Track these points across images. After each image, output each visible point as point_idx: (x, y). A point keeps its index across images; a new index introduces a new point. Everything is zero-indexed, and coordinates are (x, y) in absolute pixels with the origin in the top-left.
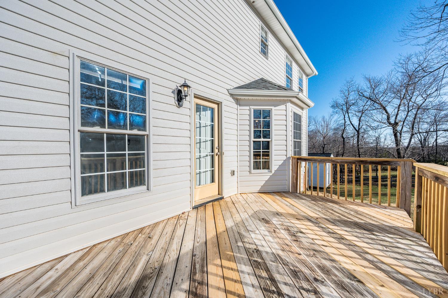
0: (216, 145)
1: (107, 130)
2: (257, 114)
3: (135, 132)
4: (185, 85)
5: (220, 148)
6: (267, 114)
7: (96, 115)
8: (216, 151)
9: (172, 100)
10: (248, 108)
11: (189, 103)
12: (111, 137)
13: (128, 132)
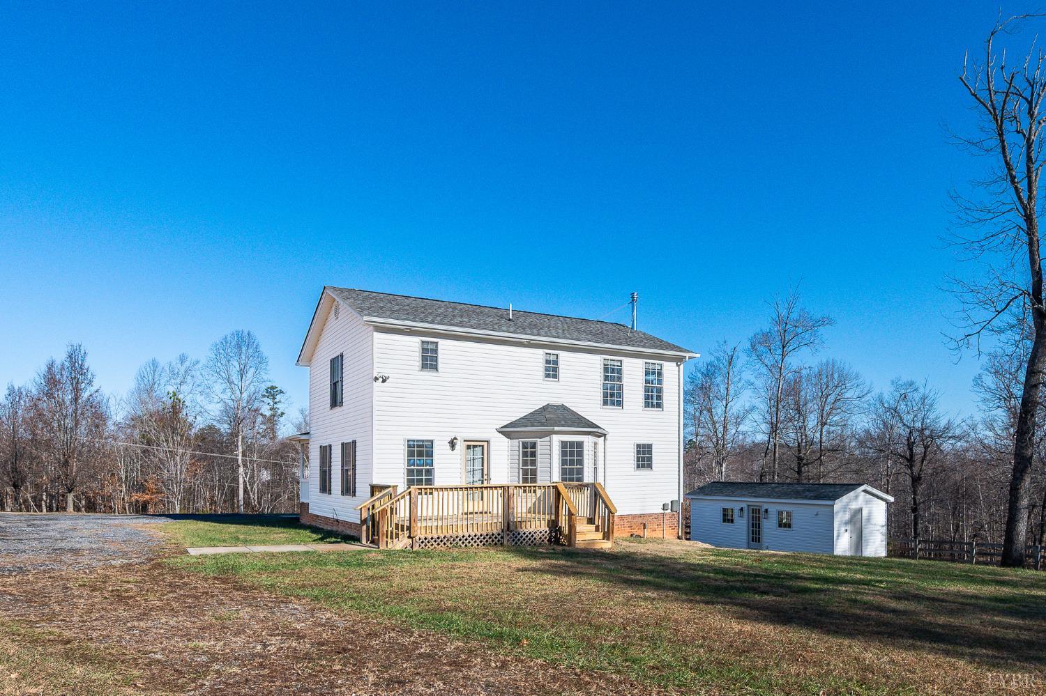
0: (485, 472)
1: (416, 467)
2: (525, 446)
3: (428, 467)
4: (455, 438)
5: (488, 475)
6: (534, 446)
7: (412, 461)
8: (485, 477)
9: (448, 447)
10: (517, 440)
11: (460, 446)
12: (417, 470)
13: (425, 467)
